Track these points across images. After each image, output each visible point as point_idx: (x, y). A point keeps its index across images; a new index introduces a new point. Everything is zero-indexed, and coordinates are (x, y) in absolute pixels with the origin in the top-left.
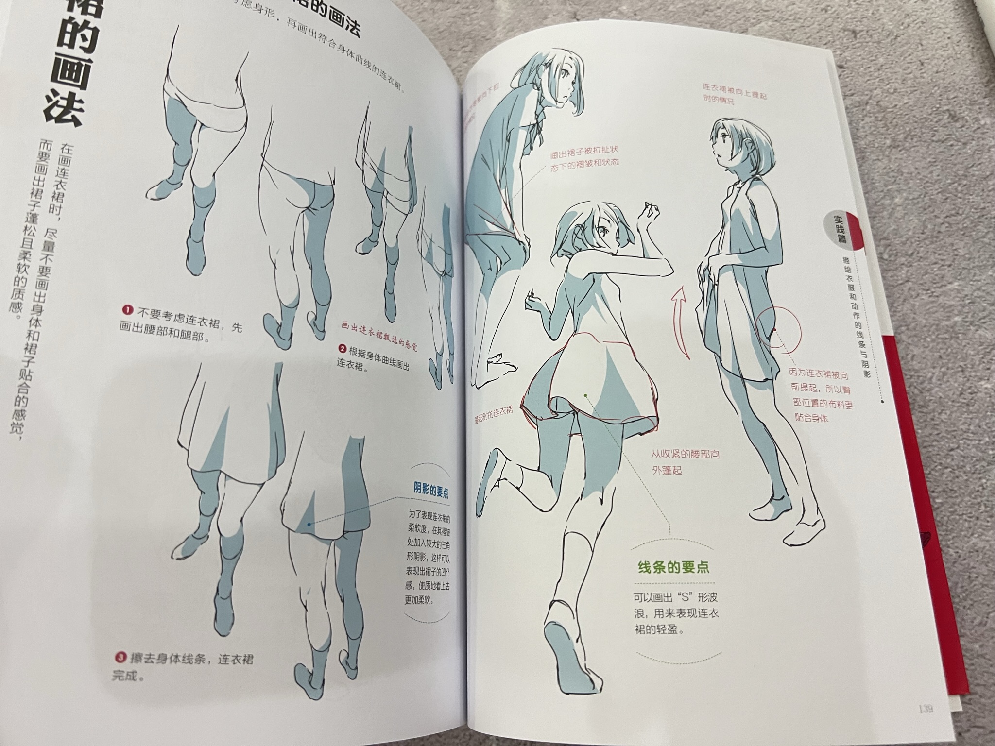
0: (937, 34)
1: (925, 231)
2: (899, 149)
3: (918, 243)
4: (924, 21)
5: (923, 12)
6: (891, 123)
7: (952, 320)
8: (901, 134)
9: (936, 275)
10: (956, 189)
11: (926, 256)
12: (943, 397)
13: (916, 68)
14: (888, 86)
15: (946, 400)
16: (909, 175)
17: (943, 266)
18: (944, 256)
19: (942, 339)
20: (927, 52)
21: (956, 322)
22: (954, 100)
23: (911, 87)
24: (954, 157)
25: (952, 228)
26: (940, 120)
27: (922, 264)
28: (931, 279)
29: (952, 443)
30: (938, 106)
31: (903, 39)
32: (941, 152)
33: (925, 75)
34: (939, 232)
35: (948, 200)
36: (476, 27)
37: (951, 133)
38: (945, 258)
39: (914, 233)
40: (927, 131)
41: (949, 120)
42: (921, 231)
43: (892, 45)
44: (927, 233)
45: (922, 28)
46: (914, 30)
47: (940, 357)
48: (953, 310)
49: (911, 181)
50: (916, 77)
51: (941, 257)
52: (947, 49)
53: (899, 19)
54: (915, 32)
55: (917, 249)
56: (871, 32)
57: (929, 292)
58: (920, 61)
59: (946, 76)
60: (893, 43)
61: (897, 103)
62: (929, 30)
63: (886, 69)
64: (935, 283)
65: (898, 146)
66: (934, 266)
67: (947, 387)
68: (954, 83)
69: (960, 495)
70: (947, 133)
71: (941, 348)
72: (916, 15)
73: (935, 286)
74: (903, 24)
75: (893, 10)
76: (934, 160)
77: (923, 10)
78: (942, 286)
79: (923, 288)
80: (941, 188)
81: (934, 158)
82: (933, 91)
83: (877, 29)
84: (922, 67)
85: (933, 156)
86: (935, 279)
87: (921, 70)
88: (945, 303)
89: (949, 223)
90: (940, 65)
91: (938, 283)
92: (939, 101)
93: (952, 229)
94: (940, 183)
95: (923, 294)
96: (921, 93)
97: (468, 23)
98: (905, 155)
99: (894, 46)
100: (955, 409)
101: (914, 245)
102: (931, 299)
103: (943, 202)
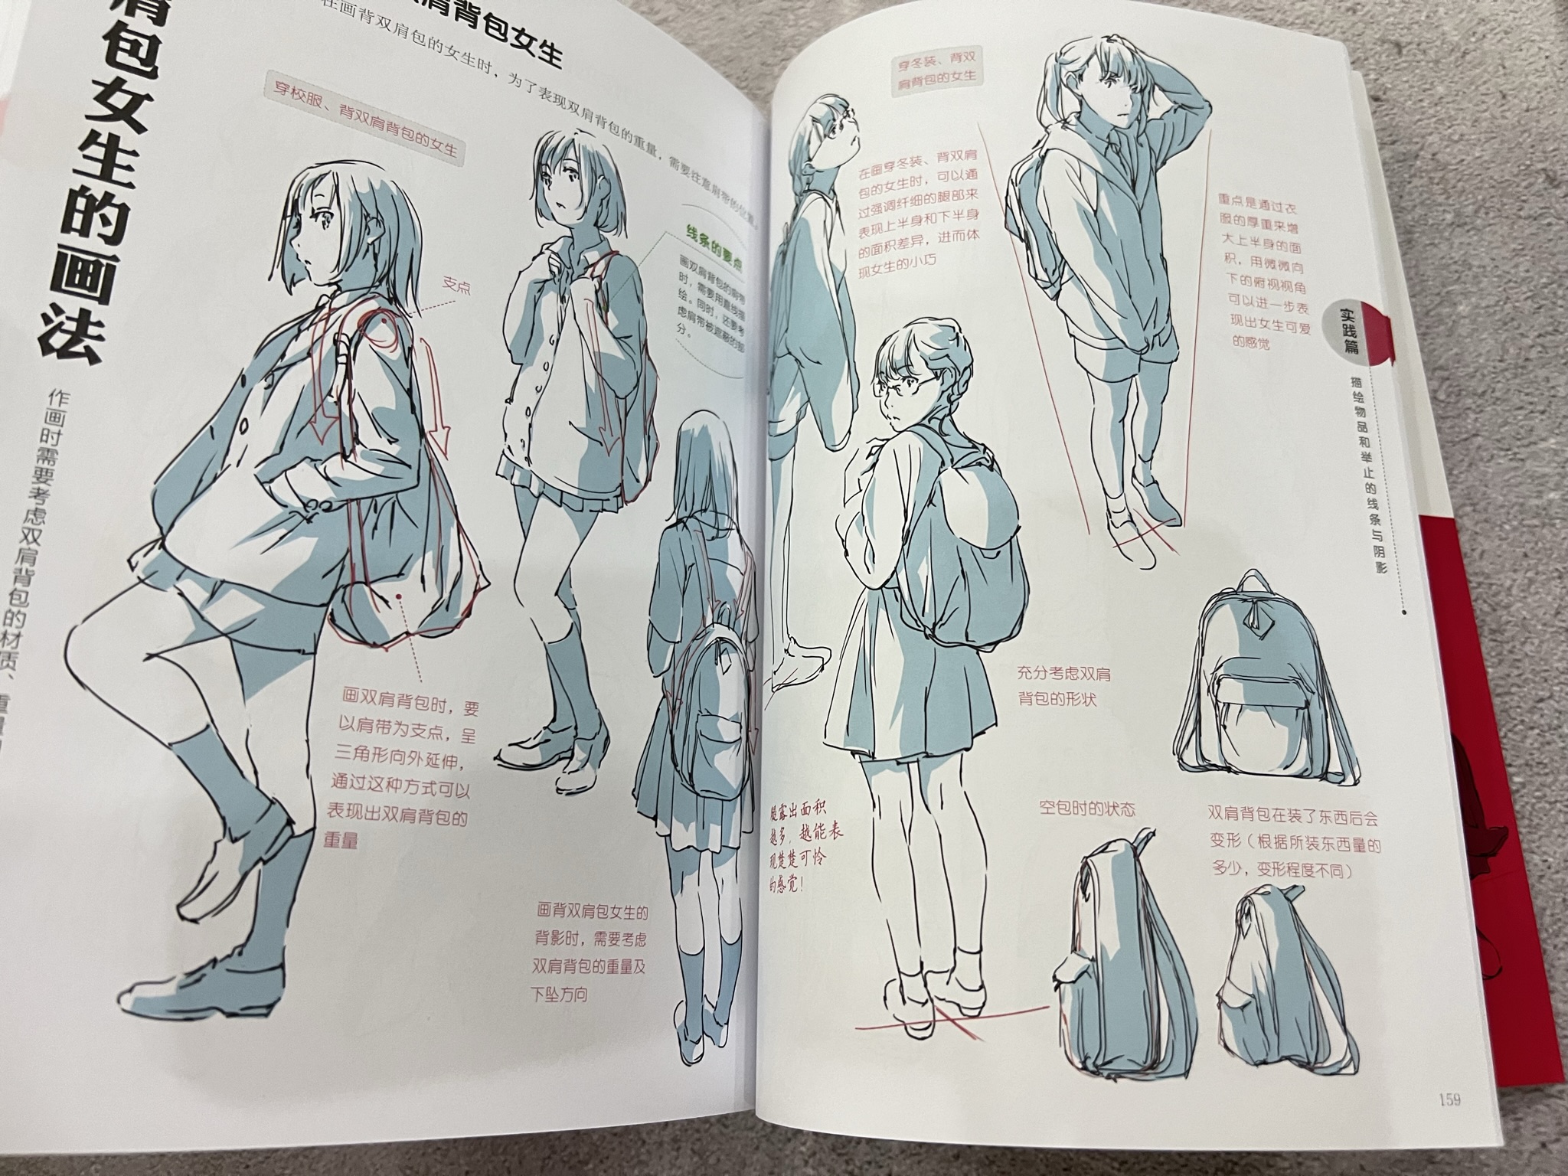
0: (1528, 50)
1: (1506, 357)
2: (1467, 228)
3: (1493, 376)
4: (1509, 30)
5: (1508, 15)
6: (1454, 187)
7: (1545, 497)
8: (1469, 205)
9: (1522, 427)
10: (1555, 293)
11: (1506, 396)
12: (1528, 617)
13: (1495, 104)
14: (1450, 131)
15: (1533, 622)
16: (1482, 270)
17: (1532, 412)
18: (1534, 397)
19: (1529, 526)
20: (1512, 78)
21: (1551, 502)
22: (1554, 153)
23: (1486, 132)
24: (1552, 243)
25: (1547, 353)
26: (1531, 185)
27: (1499, 408)
28: (1513, 434)
29: (1543, 690)
30: (1528, 162)
31: (1475, 58)
32: (1532, 234)
33: (1508, 114)
34: (1527, 359)
35: (1542, 310)
36: (802, 29)
37: (1548, 205)
38: (1536, 399)
39: (1487, 360)
40: (1511, 201)
41: (1546, 185)
42: (1499, 358)
43: (1457, 67)
44: (1509, 361)
45: (1505, 41)
46: (1493, 45)
47: (1526, 555)
48: (1547, 482)
49: (1486, 279)
50: (1494, 117)
51: (1530, 399)
52: (1543, 73)
53: (1470, 26)
54: (1493, 47)
55: (1493, 385)
56: (1423, 46)
57: (1509, 453)
58: (1501, 92)
59: (1542, 116)
60: (1459, 63)
61: (1463, 157)
62: (1516, 45)
63: (1448, 103)
64: (1519, 439)
65: (1465, 224)
66: (1519, 412)
67: (1535, 602)
68: (1554, 127)
69: (1552, 772)
70: (1542, 205)
71: (1527, 542)
72: (1495, 20)
73: (1519, 443)
74: (1474, 33)
75: (1460, 12)
76: (1520, 247)
77: (1506, 13)
78: (1531, 443)
79: (1500, 445)
80: (1531, 291)
81: (1520, 244)
82: (1521, 140)
83: (1434, 41)
84: (1504, 102)
85: (1520, 241)
86: (1518, 434)
87: (1503, 105)
88: (1535, 471)
89: (1543, 346)
90: (1532, 99)
91: (1523, 438)
92: (1529, 156)
93: (1547, 356)
94: (1529, 283)
95: (1499, 456)
96: (1502, 142)
97: (791, 23)
98: (1475, 238)
99: (1460, 68)
100: (1548, 636)
101: (1488, 379)
102: (1514, 464)
103: (1534, 313)
